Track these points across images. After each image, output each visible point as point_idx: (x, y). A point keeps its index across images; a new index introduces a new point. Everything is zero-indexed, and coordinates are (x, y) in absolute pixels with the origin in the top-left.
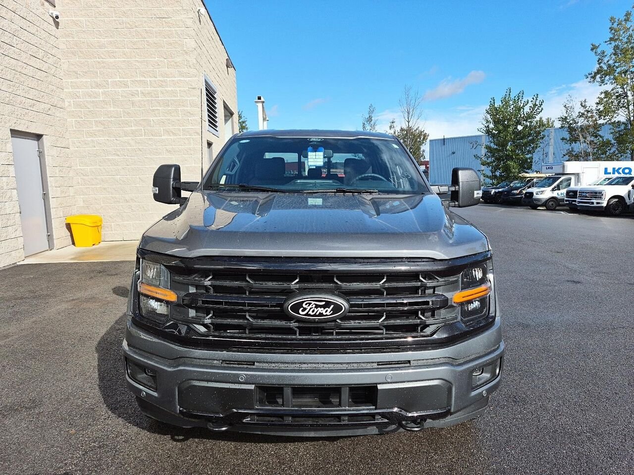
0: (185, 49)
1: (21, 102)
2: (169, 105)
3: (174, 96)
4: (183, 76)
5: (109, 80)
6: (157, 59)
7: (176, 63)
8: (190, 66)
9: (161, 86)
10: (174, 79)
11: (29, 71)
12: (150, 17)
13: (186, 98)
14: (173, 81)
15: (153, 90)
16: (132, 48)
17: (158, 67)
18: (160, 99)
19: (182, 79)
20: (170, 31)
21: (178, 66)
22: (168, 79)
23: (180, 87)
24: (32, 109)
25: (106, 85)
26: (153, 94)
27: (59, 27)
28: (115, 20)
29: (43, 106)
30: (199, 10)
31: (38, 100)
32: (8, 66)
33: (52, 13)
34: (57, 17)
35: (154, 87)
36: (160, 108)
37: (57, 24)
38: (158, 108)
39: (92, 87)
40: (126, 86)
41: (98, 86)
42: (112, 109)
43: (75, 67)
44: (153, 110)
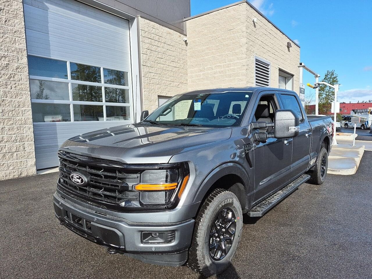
0: (241, 44)
1: (164, 83)
2: (231, 77)
3: (234, 71)
4: (239, 60)
5: (206, 67)
6: (227, 52)
7: (236, 53)
8: (243, 54)
9: (228, 67)
10: (234, 62)
11: (170, 68)
12: (225, 30)
13: (240, 72)
14: (234, 63)
15: (224, 70)
16: (216, 49)
17: (227, 57)
18: (227, 74)
19: (238, 61)
20: (234, 36)
21: (237, 54)
22: (231, 62)
23: (237, 66)
24: (170, 86)
25: (204, 70)
26: (224, 72)
27: (188, 45)
28: (209, 36)
29: (175, 84)
30: (253, 20)
31: (173, 81)
32: (159, 68)
33: (184, 40)
34: (186, 41)
35: (225, 68)
36: (227, 79)
37: (186, 44)
38: (226, 79)
39: (198, 72)
40: (212, 69)
41: (201, 71)
42: (206, 82)
43: (193, 63)
44: (224, 80)
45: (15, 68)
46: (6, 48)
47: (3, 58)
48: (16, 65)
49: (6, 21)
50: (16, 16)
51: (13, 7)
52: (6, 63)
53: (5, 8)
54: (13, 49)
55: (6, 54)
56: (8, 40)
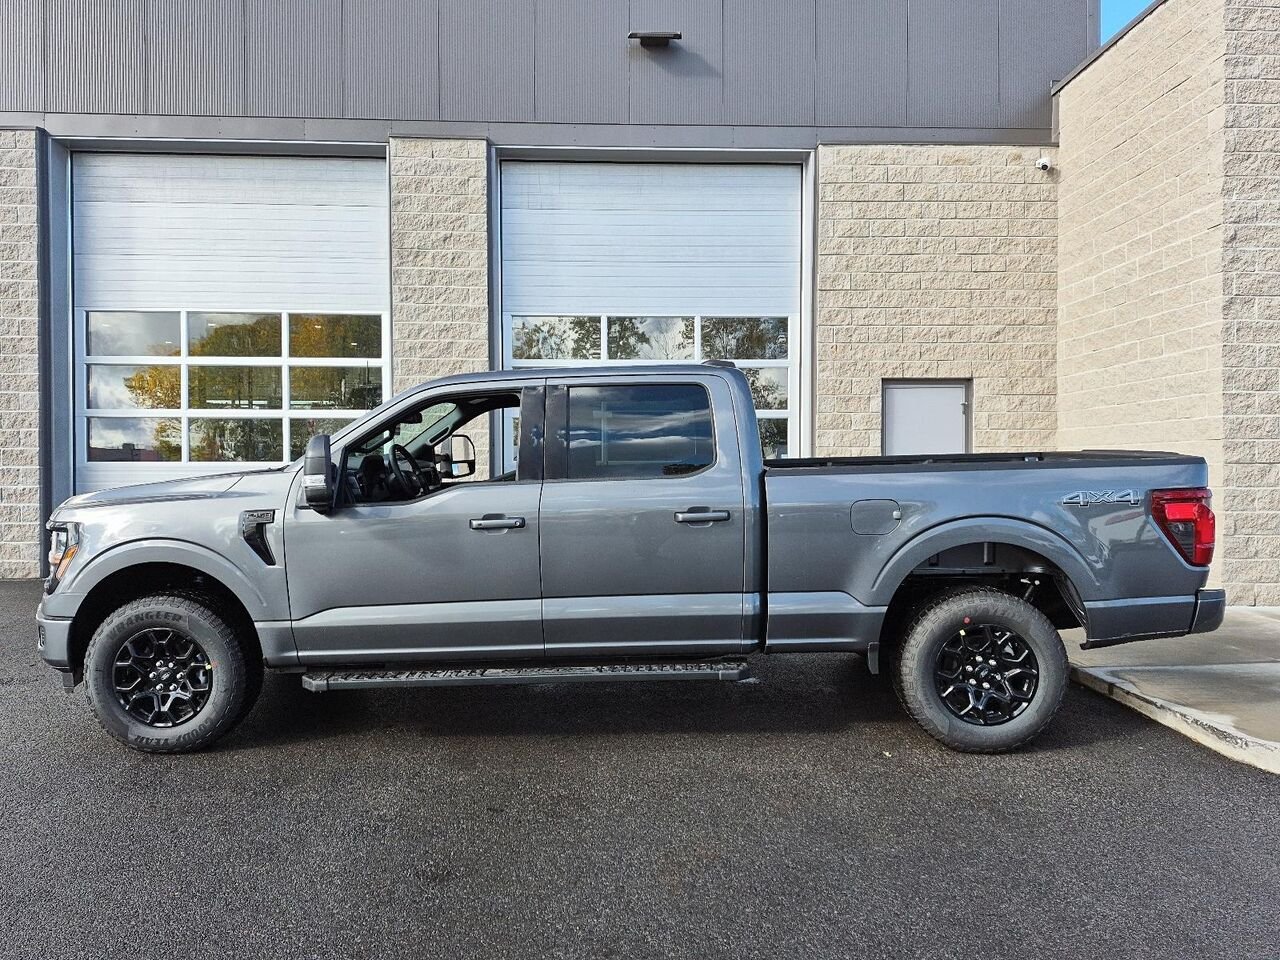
0: (1208, 136)
1: (918, 335)
5: (1104, 254)
6: (1165, 182)
7: (1191, 178)
9: (1168, 240)
10: (1185, 217)
12: (1161, 93)
13: (1202, 256)
14: (1185, 221)
15: (1155, 254)
16: (1134, 175)
17: (1166, 199)
18: (1164, 269)
19: (1198, 211)
20: (1186, 109)
21: (1195, 183)
22: (1178, 221)
23: (1193, 232)
25: (1100, 265)
26: (1154, 263)
27: (1061, 180)
31: (966, 322)
33: (1039, 164)
34: (1045, 167)
35: (1160, 246)
37: (1056, 176)
39: (1085, 275)
40: (1123, 258)
41: (1091, 270)
45: (463, 350)
46: (450, 313)
47: (444, 333)
48: (466, 342)
49: (453, 259)
50: (473, 244)
51: (469, 227)
52: (447, 341)
53: (454, 233)
54: (463, 311)
55: (449, 323)
56: (454, 296)
